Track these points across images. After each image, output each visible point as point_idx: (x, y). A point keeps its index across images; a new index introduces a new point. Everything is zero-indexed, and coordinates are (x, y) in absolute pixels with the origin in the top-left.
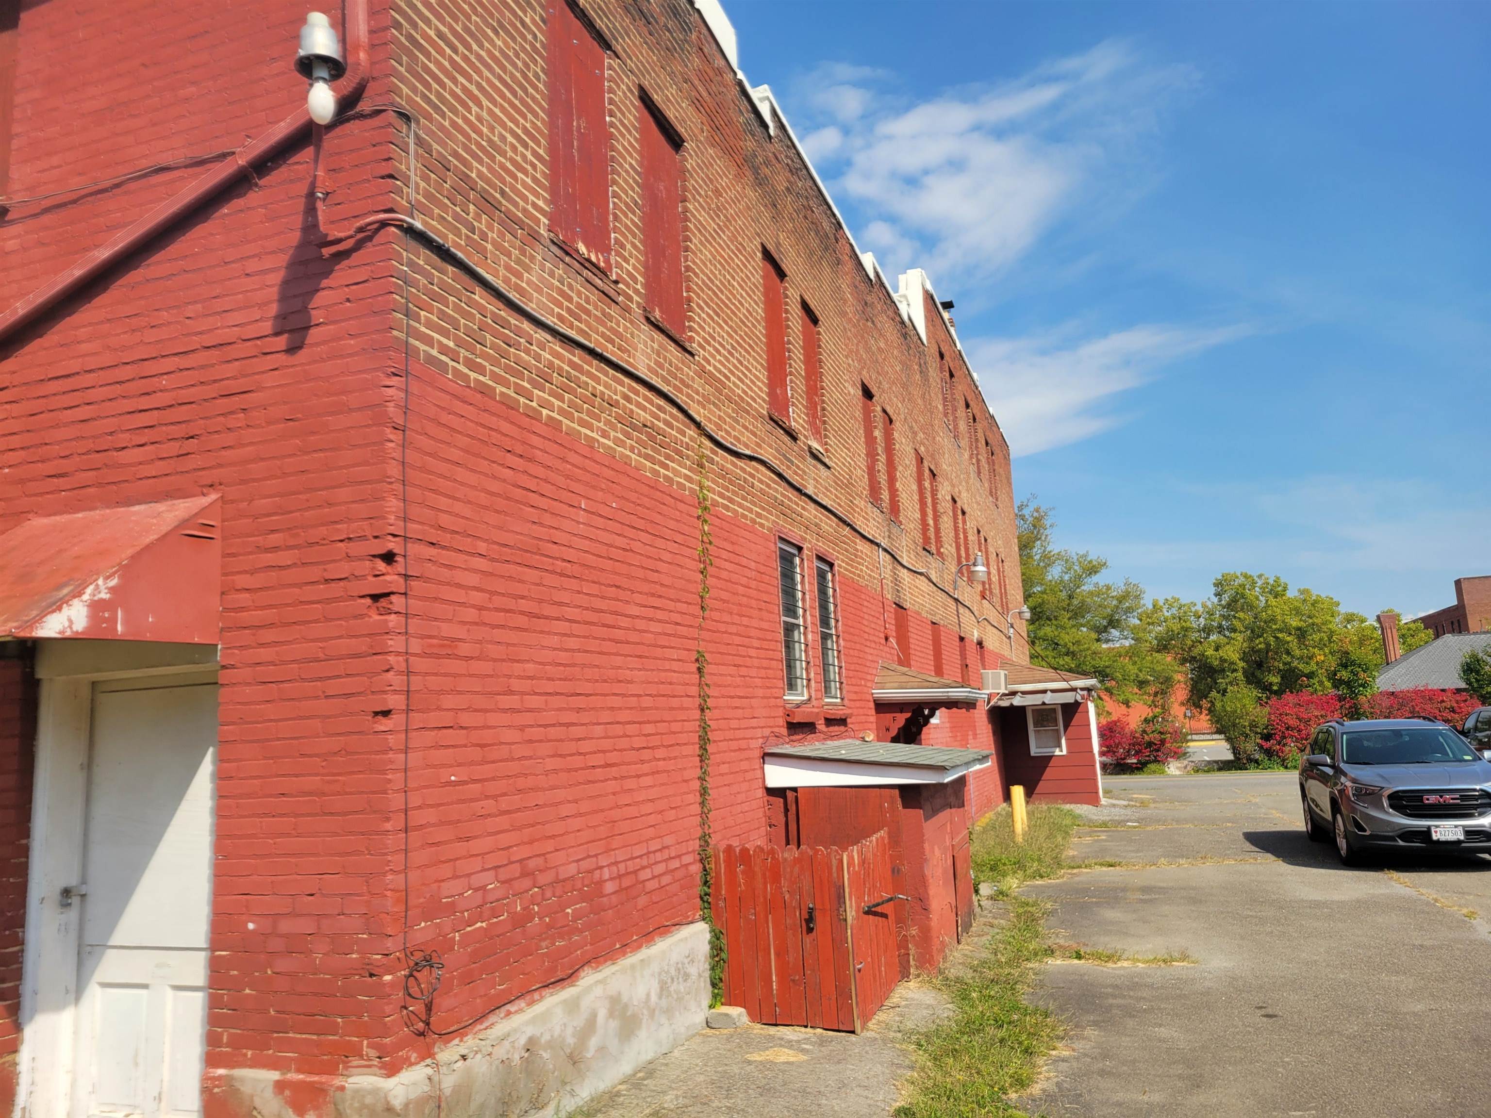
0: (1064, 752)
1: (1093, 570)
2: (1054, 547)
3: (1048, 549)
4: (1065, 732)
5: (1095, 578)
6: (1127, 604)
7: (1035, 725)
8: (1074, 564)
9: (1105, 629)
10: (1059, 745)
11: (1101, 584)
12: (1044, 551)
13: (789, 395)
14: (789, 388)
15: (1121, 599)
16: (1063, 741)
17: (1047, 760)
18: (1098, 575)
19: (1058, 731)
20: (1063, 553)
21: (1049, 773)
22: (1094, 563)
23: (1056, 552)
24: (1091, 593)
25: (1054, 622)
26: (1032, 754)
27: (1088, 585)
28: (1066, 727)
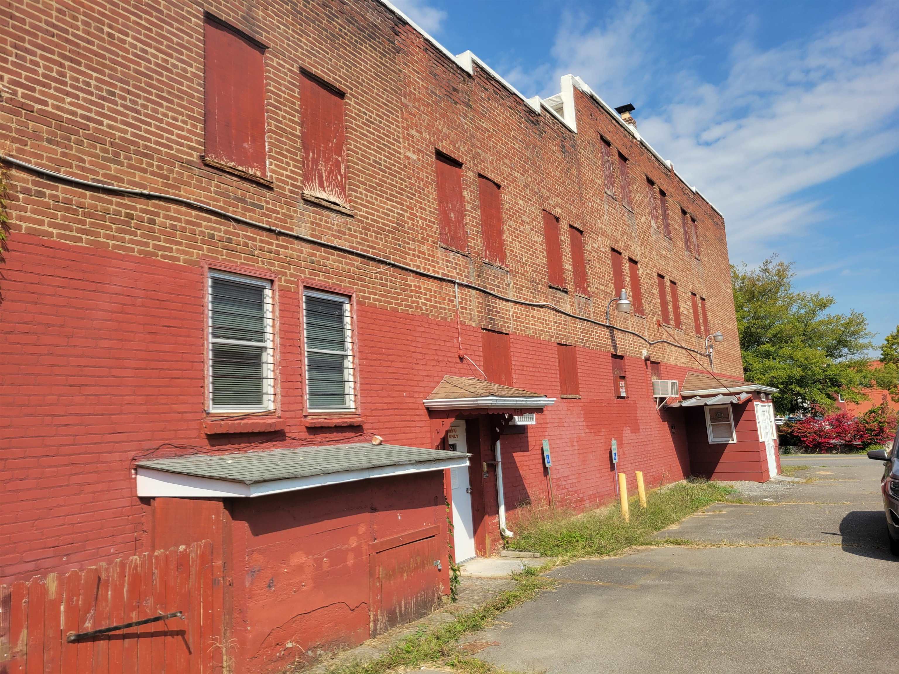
0: (735, 441)
1: (823, 306)
2: (794, 291)
3: (790, 292)
4: (736, 426)
5: (827, 311)
6: (852, 329)
7: (712, 421)
8: (809, 301)
9: (836, 348)
10: (732, 436)
11: (833, 315)
12: (786, 294)
13: (267, 150)
14: (266, 144)
15: (847, 325)
16: (734, 434)
17: (722, 448)
18: (827, 309)
19: (730, 424)
20: (802, 295)
21: (724, 457)
22: (824, 301)
23: (796, 293)
24: (822, 322)
25: (791, 344)
26: (710, 442)
27: (822, 316)
28: (737, 422)
